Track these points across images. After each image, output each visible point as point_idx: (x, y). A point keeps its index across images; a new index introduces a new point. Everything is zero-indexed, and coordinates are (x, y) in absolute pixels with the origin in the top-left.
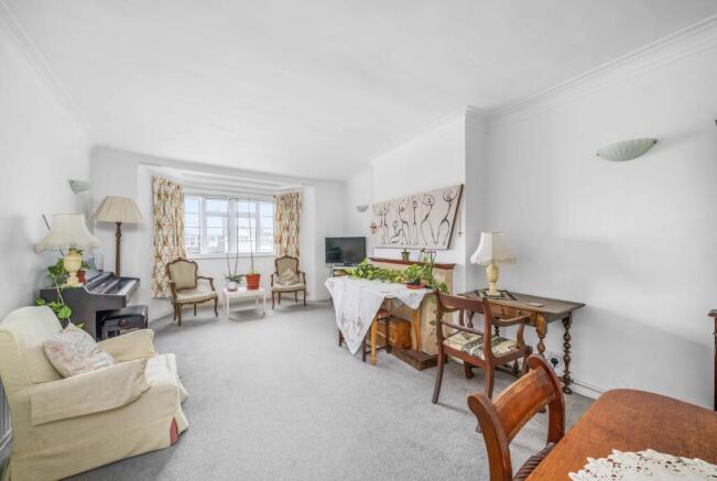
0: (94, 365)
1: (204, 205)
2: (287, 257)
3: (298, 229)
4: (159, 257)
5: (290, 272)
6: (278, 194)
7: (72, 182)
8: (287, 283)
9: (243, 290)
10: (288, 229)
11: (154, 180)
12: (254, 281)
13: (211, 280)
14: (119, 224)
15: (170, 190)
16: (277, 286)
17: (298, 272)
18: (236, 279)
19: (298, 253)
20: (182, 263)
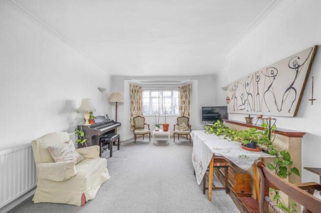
0: (65, 159)
1: (150, 94)
2: (183, 117)
3: (189, 102)
4: (132, 115)
5: (184, 125)
6: (181, 86)
7: (99, 88)
8: (182, 130)
9: (161, 131)
10: (185, 103)
11: (130, 85)
12: (166, 128)
13: (149, 125)
14: (117, 103)
15: (137, 89)
16: (177, 131)
17: (188, 125)
18: (158, 126)
19: (189, 115)
20: (139, 118)
